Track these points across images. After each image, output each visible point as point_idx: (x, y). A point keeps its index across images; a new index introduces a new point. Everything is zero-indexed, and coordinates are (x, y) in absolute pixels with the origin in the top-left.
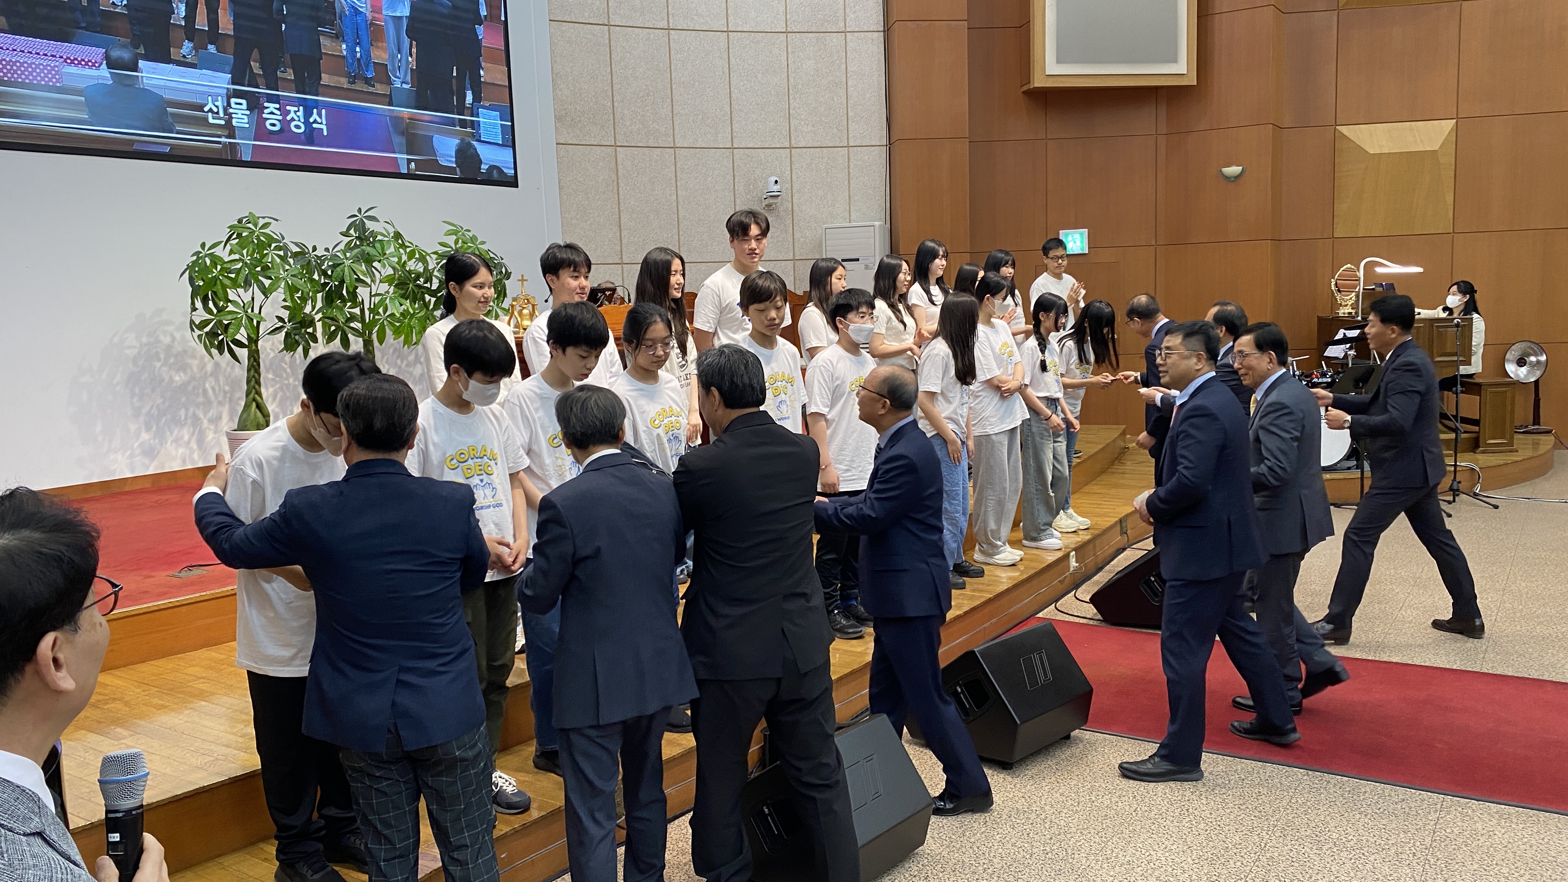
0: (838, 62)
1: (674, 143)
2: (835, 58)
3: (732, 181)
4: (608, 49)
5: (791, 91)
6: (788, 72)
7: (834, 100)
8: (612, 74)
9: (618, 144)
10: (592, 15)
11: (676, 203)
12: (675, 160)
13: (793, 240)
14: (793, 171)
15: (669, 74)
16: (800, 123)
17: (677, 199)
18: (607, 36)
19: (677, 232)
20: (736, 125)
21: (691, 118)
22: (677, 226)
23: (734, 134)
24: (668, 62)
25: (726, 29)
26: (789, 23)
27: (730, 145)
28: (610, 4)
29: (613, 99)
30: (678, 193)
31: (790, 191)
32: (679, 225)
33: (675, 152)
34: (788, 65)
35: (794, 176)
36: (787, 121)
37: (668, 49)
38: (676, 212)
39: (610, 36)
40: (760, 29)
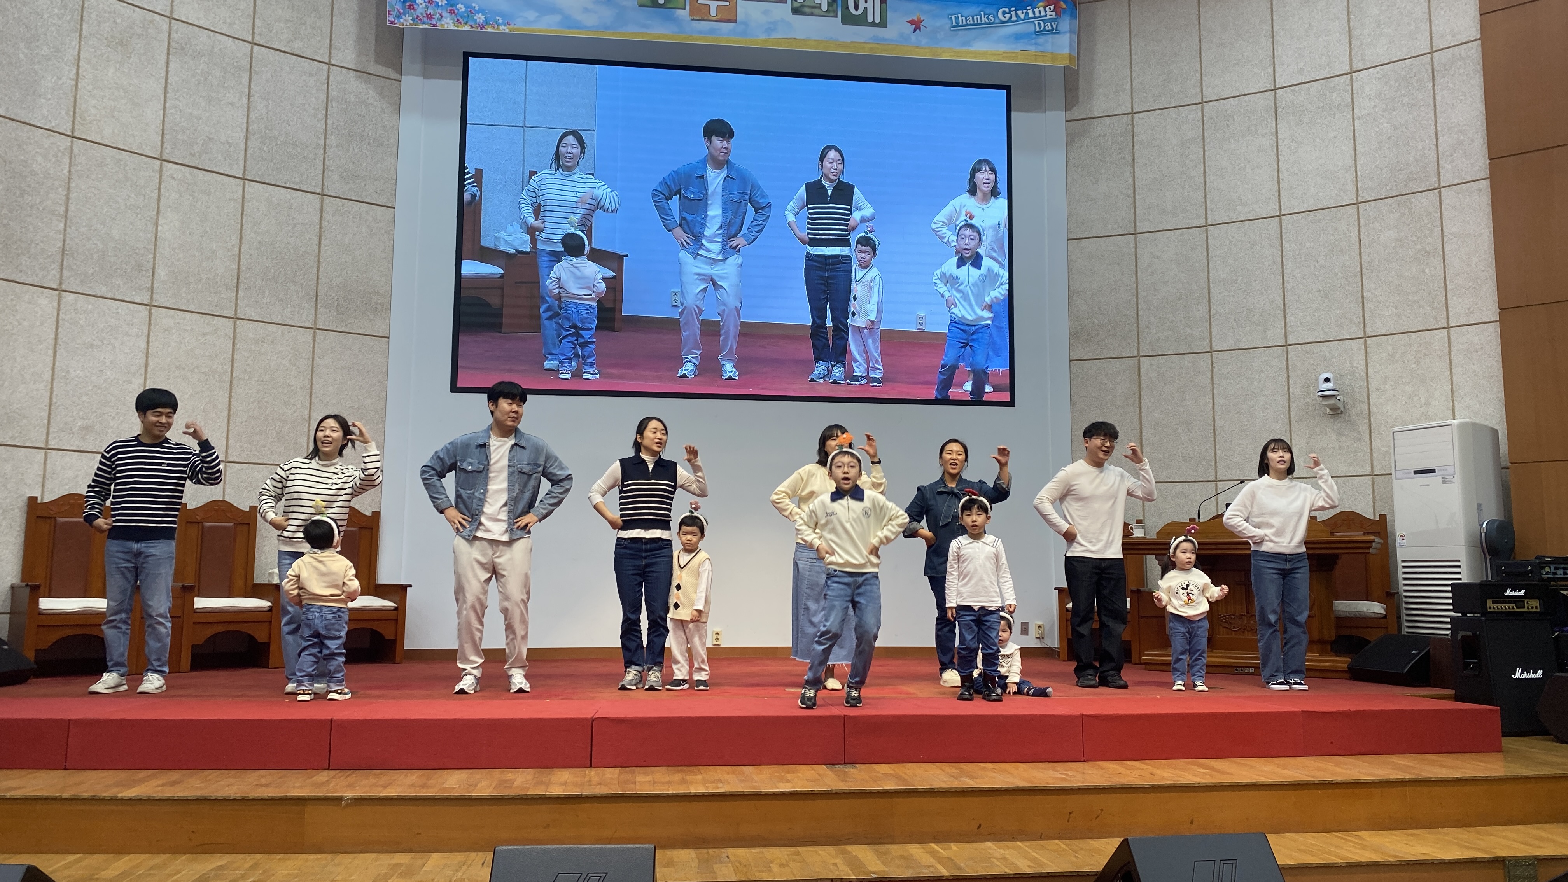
0: (1429, 226)
1: (1211, 347)
2: (1426, 221)
3: (1285, 384)
4: (1134, 257)
5: (1364, 270)
6: (1360, 248)
7: (1424, 272)
8: (1137, 282)
9: (1142, 354)
10: (1116, 226)
11: (1212, 412)
12: (1212, 365)
13: (1371, 449)
14: (1369, 365)
15: (1206, 274)
16: (1377, 306)
17: (1213, 408)
18: (1132, 245)
19: (1213, 446)
20: (1290, 319)
21: (1233, 317)
22: (1213, 439)
23: (1289, 329)
24: (1205, 260)
25: (1278, 214)
26: (1360, 192)
27: (1282, 342)
28: (1137, 212)
29: (1138, 308)
30: (1215, 401)
31: (1366, 390)
32: (1215, 438)
33: (1212, 356)
34: (1360, 240)
35: (1371, 371)
36: (1361, 305)
37: (1205, 247)
38: (1212, 423)
39: (1136, 244)
40: (1321, 206)
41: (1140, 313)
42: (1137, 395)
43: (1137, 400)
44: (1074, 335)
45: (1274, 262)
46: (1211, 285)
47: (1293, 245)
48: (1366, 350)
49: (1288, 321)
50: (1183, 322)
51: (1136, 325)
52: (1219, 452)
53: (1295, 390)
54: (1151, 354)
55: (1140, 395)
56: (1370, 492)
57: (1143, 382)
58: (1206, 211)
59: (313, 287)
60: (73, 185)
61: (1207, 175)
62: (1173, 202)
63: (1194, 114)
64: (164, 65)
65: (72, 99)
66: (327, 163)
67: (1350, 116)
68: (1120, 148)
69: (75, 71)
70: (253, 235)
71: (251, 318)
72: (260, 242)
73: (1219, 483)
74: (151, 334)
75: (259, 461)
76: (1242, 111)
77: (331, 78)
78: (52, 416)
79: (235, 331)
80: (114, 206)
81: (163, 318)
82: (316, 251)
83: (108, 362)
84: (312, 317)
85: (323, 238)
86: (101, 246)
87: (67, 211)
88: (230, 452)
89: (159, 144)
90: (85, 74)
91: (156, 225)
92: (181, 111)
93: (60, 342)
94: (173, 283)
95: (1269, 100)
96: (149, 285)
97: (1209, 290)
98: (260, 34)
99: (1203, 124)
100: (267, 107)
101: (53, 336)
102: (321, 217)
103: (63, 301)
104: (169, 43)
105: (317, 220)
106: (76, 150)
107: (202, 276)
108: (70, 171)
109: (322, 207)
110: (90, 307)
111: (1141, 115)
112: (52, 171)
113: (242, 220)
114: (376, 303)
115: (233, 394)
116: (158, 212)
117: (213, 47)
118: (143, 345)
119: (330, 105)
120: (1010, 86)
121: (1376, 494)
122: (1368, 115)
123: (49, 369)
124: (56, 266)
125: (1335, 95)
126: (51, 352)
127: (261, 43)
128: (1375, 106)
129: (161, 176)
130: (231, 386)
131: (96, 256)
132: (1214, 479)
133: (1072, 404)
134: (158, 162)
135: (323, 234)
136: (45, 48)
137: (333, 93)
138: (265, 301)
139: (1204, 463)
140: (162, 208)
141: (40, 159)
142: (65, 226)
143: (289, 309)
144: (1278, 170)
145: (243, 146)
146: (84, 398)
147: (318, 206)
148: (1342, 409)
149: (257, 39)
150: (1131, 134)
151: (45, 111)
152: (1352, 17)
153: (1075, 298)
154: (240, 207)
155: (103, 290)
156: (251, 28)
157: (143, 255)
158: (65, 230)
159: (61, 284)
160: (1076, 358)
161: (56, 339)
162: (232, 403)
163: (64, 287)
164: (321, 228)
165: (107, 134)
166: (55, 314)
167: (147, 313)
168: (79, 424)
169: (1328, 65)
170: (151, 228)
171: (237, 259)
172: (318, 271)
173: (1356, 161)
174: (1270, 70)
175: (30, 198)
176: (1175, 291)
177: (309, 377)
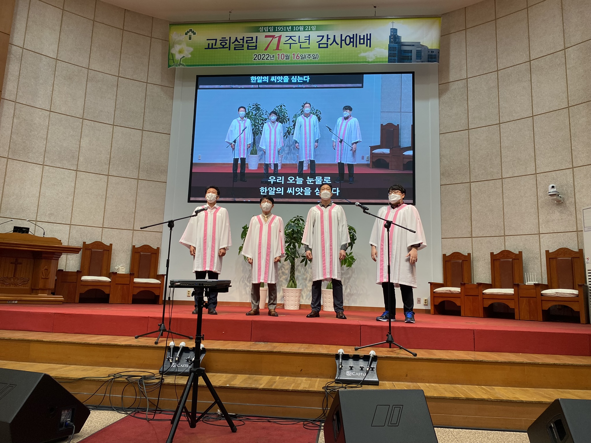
1: (502, 176)
3: (536, 191)
4: (468, 140)
5: (572, 137)
6: (570, 127)
8: (469, 150)
9: (471, 181)
10: (460, 127)
11: (502, 205)
12: (502, 184)
13: (576, 219)
14: (575, 180)
15: (500, 144)
16: (578, 153)
17: (503, 203)
18: (467, 134)
19: (503, 221)
20: (538, 162)
21: (511, 163)
22: (503, 217)
23: (537, 166)
24: (499, 139)
25: (532, 116)
26: (570, 102)
27: (534, 172)
28: (469, 120)
29: (470, 161)
30: (504, 200)
31: (573, 192)
32: (504, 217)
33: (502, 180)
34: (570, 124)
35: (576, 183)
36: (571, 153)
37: (499, 133)
38: (502, 210)
39: (469, 134)
40: (552, 110)
41: (471, 163)
42: (469, 199)
43: (469, 201)
44: (442, 174)
45: (530, 137)
46: (502, 150)
47: (539, 129)
48: (573, 174)
49: (536, 163)
50: (489, 166)
51: (469, 169)
52: (505, 223)
53: (540, 194)
54: (475, 181)
55: (471, 199)
56: (576, 239)
57: (472, 193)
58: (499, 117)
59: (138, 164)
60: (49, 128)
61: (500, 101)
62: (485, 114)
63: (494, 76)
64: (85, 85)
65: (51, 98)
66: (145, 118)
67: (564, 68)
68: (462, 94)
69: (52, 88)
70: (116, 145)
71: (114, 175)
72: (118, 148)
73: (506, 237)
74: (77, 181)
75: (115, 228)
76: (515, 72)
77: (147, 88)
78: (39, 210)
79: (108, 180)
80: (65, 135)
81: (81, 175)
82: (140, 151)
83: (60, 191)
84: (137, 175)
85: (142, 146)
86: (59, 149)
87: (47, 137)
88: (104, 224)
89: (82, 113)
90: (55, 89)
91: (80, 142)
92: (91, 101)
93: (42, 183)
94: (86, 163)
95: (528, 66)
96: (76, 163)
97: (501, 151)
98: (121, 73)
99: (498, 80)
100: (123, 99)
101: (40, 181)
102: (142, 138)
103: (44, 169)
104: (87, 78)
105: (140, 140)
106: (51, 116)
107: (96, 160)
108: (49, 123)
109: (142, 134)
110: (54, 171)
111: (471, 79)
112: (42, 123)
113: (112, 140)
114: (162, 170)
115: (106, 203)
116: (81, 137)
117: (104, 78)
118: (73, 185)
119: (147, 97)
120: (414, 72)
121: (579, 240)
122: (573, 67)
123: (38, 193)
124: (42, 156)
125: (557, 60)
126: (39, 187)
127: (122, 76)
128: (576, 63)
129: (82, 124)
130: (106, 200)
131: (57, 153)
132: (503, 235)
133: (441, 204)
134: (82, 120)
135: (142, 144)
136: (41, 80)
137: (148, 93)
138: (119, 169)
139: (499, 228)
140: (82, 136)
141: (37, 119)
142: (46, 142)
143: (128, 172)
144: (532, 96)
145: (113, 113)
146: (51, 203)
147: (141, 134)
148: (562, 201)
149: (120, 75)
150: (466, 87)
151: (40, 102)
152: (565, 24)
153: (443, 158)
154: (112, 135)
155: (59, 165)
156: (118, 71)
157: (74, 153)
158: (46, 144)
159: (44, 163)
160: (443, 184)
161: (41, 182)
162: (106, 206)
163: (45, 164)
164: (142, 142)
165: (63, 110)
166: (41, 174)
167: (75, 173)
168: (49, 212)
169: (554, 47)
170: (78, 143)
171: (110, 154)
172: (140, 158)
173: (567, 88)
174: (528, 53)
175: (33, 133)
176: (486, 153)
177: (135, 197)
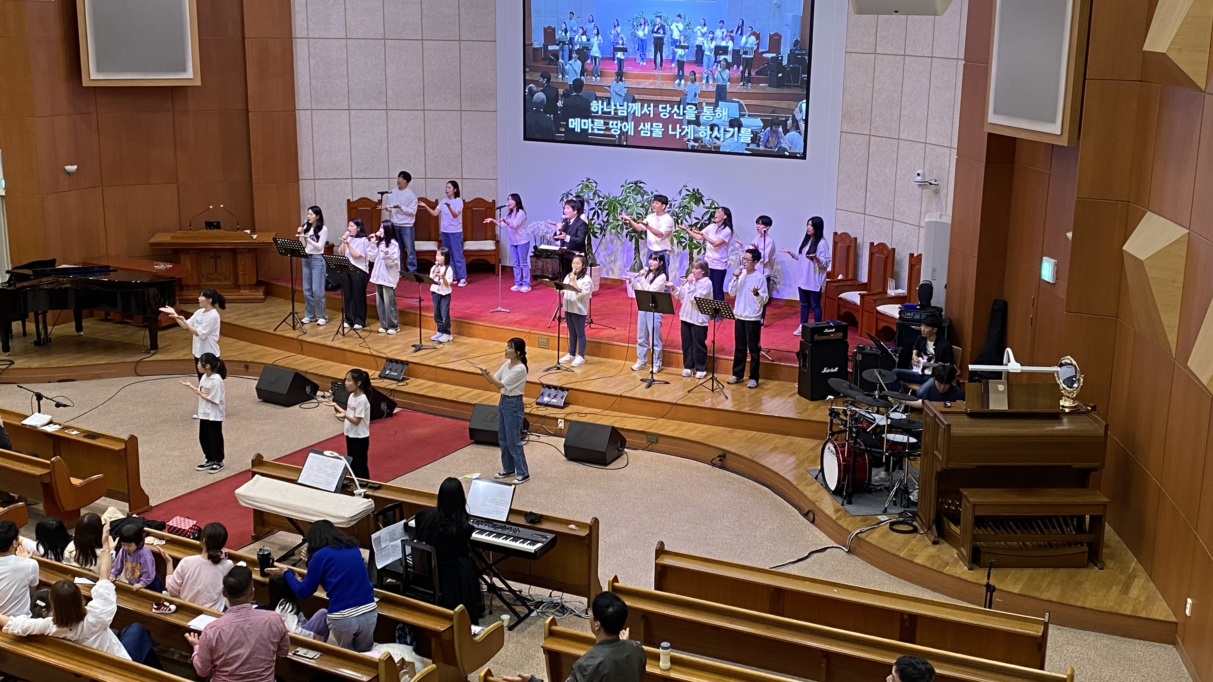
1: (899, 136)
8: (873, 87)
9: (871, 134)
10: (867, 47)
12: (898, 148)
17: (896, 175)
19: (893, 199)
21: (908, 119)
25: (931, 56)
29: (872, 104)
30: (897, 172)
32: (895, 195)
33: (898, 142)
34: (956, 84)
39: (875, 61)
41: (873, 107)
43: (867, 163)
44: (843, 116)
45: (926, 87)
47: (934, 78)
49: (928, 128)
50: (889, 117)
51: (870, 114)
54: (875, 135)
55: (868, 160)
57: (870, 152)
59: (459, 89)
60: (349, 61)
65: (344, 22)
66: (461, 23)
69: (344, 8)
70: (429, 68)
71: (431, 109)
72: (432, 70)
73: (894, 222)
74: (388, 123)
78: (352, 165)
79: (424, 116)
80: (367, 66)
81: (392, 114)
82: (459, 71)
83: (372, 139)
84: (459, 105)
85: (462, 63)
86: (363, 86)
87: (348, 73)
88: (427, 174)
89: (383, 31)
90: (348, 9)
91: (385, 71)
92: (391, 13)
93: (351, 133)
94: (395, 97)
96: (385, 100)
101: (349, 131)
102: (460, 53)
103: (351, 114)
105: (458, 55)
106: (349, 45)
107: (408, 92)
108: (347, 55)
112: (340, 57)
114: (490, 93)
115: (426, 147)
118: (385, 129)
123: (349, 145)
129: (385, 47)
131: (362, 91)
132: (892, 218)
134: (383, 41)
138: (437, 100)
139: (889, 208)
140: (387, 62)
141: (334, 53)
142: (348, 80)
143: (448, 103)
145: (420, 23)
146: (364, 155)
147: (458, 47)
151: (334, 30)
154: (422, 54)
155: (366, 106)
157: (381, 87)
160: (843, 131)
163: (350, 108)
164: (460, 58)
165: (361, 33)
166: (348, 121)
167: (385, 113)
170: (383, 73)
171: (422, 80)
175: (333, 72)
177: (460, 135)
